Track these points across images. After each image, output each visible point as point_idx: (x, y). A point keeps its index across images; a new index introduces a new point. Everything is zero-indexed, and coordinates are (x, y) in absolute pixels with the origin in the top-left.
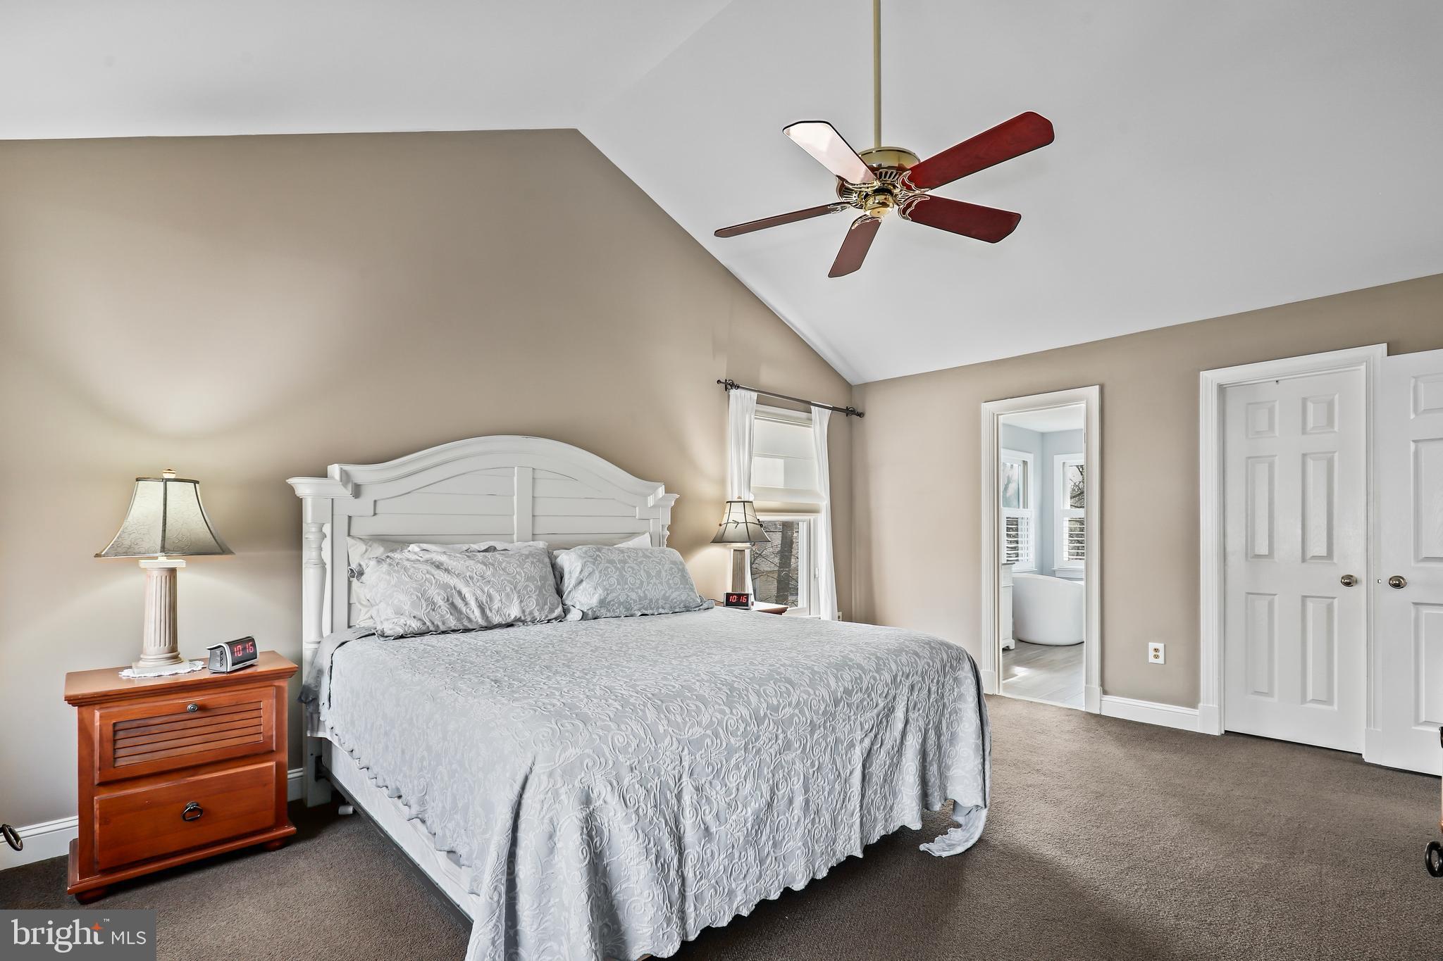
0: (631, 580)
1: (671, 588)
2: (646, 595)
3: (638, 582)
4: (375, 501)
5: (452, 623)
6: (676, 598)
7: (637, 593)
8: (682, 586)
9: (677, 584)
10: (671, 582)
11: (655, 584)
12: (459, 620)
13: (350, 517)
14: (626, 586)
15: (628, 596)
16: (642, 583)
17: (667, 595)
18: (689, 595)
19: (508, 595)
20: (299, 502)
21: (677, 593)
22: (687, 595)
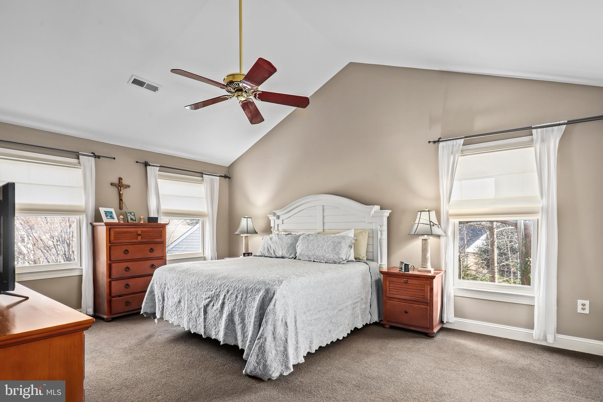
0: (311, 247)
1: (326, 252)
2: (315, 254)
3: (313, 248)
4: (283, 220)
5: (267, 255)
6: (328, 257)
7: (311, 252)
8: (331, 252)
9: (329, 251)
10: (326, 250)
11: (319, 250)
12: (269, 254)
13: (278, 225)
14: (308, 249)
15: (308, 253)
16: (314, 248)
17: (324, 255)
18: (334, 256)
19: (279, 248)
20: (270, 221)
21: (329, 255)
22: (333, 256)
